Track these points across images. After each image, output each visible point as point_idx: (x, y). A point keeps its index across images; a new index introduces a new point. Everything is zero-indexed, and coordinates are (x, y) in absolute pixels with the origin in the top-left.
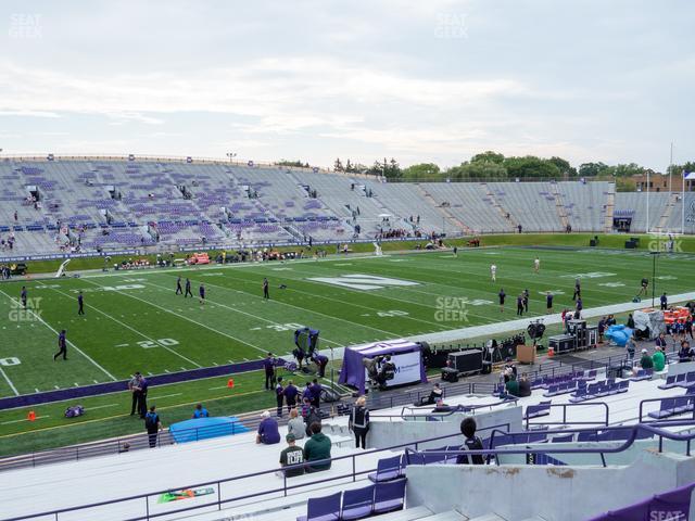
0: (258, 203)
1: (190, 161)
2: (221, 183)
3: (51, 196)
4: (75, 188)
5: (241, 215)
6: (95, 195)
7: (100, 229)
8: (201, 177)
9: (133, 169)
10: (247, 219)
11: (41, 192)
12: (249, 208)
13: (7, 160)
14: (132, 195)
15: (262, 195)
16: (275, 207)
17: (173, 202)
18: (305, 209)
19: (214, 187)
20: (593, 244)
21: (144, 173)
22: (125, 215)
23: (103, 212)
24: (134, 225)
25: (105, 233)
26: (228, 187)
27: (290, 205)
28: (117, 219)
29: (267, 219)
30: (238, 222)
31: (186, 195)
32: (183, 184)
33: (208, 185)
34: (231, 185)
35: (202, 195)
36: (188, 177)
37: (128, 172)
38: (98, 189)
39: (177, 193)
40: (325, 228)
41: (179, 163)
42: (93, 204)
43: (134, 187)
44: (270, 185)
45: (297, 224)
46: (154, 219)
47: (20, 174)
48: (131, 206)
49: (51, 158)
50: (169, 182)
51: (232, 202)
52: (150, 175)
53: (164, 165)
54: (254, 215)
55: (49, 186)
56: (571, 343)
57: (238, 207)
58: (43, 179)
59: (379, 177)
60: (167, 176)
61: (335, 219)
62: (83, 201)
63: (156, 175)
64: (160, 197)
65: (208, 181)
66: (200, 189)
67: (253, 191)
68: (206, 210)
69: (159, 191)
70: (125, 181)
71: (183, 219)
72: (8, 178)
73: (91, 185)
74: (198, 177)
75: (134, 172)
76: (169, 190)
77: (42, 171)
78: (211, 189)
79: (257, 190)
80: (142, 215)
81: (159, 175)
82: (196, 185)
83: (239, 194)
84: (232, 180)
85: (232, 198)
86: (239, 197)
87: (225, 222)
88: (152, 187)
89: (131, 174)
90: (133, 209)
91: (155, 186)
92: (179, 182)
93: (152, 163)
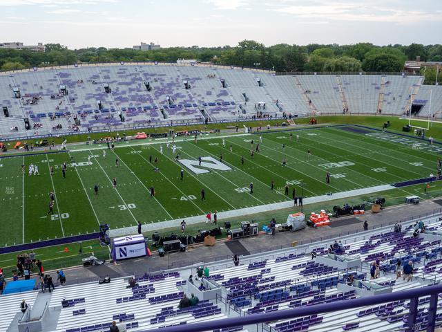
0: (190, 93)
2: (172, 78)
3: (72, 92)
4: (87, 86)
5: (177, 102)
6: (97, 90)
7: (94, 114)
8: (161, 75)
9: (122, 71)
10: (180, 106)
11: (68, 89)
12: (183, 97)
14: (117, 89)
15: (194, 87)
16: (199, 95)
17: (140, 93)
18: (218, 96)
19: (167, 81)
20: (386, 126)
21: (128, 73)
22: (111, 103)
23: (99, 102)
24: (113, 111)
25: (96, 117)
26: (175, 82)
27: (209, 93)
28: (106, 106)
29: (192, 104)
30: (174, 107)
31: (148, 88)
32: (149, 81)
33: (163, 81)
34: (177, 80)
35: (158, 88)
36: (153, 75)
37: (119, 73)
38: (99, 86)
39: (143, 87)
40: (225, 110)
41: (150, 65)
42: (94, 96)
43: (120, 84)
44: (201, 79)
45: (209, 107)
46: (126, 105)
47: (58, 78)
48: (115, 97)
49: (76, 66)
50: (140, 79)
51: (175, 92)
52: (131, 75)
54: (185, 101)
55: (72, 85)
56: (241, 234)
57: (178, 95)
58: (70, 80)
59: (271, 72)
60: (141, 75)
61: (233, 104)
62: (89, 94)
64: (133, 90)
65: (163, 78)
66: (158, 84)
67: (189, 84)
68: (158, 99)
69: (134, 86)
70: (116, 79)
71: (143, 105)
72: (51, 80)
73: (96, 83)
74: (159, 75)
75: (122, 73)
76: (140, 85)
77: (70, 75)
78: (165, 83)
79: (192, 83)
80: (120, 103)
81: (135, 75)
82: (156, 81)
83: (180, 86)
84: (179, 76)
85: (175, 90)
86: (179, 88)
87: (165, 107)
88: (130, 83)
89: (120, 75)
90: (116, 99)
91: (132, 82)
92: (147, 79)
93: (134, 66)
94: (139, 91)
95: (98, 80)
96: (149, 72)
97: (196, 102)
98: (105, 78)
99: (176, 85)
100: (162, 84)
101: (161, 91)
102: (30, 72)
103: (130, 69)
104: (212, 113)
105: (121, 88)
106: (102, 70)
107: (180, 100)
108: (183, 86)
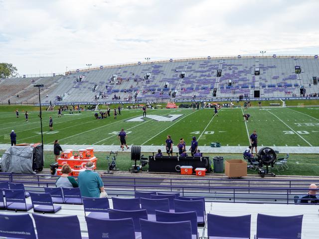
0: (256, 78)
1: (239, 57)
6: (173, 76)
8: (238, 65)
10: (237, 87)
13: (152, 63)
15: (264, 73)
17: (207, 78)
18: (284, 80)
19: (241, 68)
22: (176, 84)
23: (167, 83)
26: (248, 69)
27: (275, 78)
28: (170, 87)
29: (250, 86)
31: (219, 75)
34: (251, 68)
35: (227, 75)
36: (231, 65)
39: (216, 73)
40: (282, 90)
41: (234, 59)
42: (168, 80)
43: (197, 72)
45: (266, 88)
46: (189, 86)
49: (171, 61)
50: (216, 69)
51: (240, 77)
52: (211, 66)
53: (224, 60)
57: (243, 80)
58: (159, 70)
60: (220, 65)
61: (296, 85)
62: (165, 79)
63: (213, 65)
64: (204, 76)
66: (231, 72)
68: (221, 82)
69: (207, 73)
73: (177, 72)
74: (236, 65)
75: (204, 65)
76: (213, 72)
77: (162, 67)
78: (236, 71)
79: (264, 70)
80: (183, 85)
81: (216, 65)
82: (231, 69)
83: (250, 73)
84: (254, 66)
85: (243, 75)
86: (248, 74)
87: (222, 88)
88: (206, 71)
89: (202, 66)
90: (183, 82)
91: (208, 71)
92: (223, 68)
93: (219, 60)
94: (209, 76)
95: (180, 70)
96: (229, 63)
97: (257, 84)
98: (188, 68)
99: (246, 72)
100: (234, 71)
101: (228, 76)
102: (135, 65)
103: (214, 62)
104: (265, 92)
105: (195, 74)
106: (189, 63)
107: (241, 83)
108: (253, 72)
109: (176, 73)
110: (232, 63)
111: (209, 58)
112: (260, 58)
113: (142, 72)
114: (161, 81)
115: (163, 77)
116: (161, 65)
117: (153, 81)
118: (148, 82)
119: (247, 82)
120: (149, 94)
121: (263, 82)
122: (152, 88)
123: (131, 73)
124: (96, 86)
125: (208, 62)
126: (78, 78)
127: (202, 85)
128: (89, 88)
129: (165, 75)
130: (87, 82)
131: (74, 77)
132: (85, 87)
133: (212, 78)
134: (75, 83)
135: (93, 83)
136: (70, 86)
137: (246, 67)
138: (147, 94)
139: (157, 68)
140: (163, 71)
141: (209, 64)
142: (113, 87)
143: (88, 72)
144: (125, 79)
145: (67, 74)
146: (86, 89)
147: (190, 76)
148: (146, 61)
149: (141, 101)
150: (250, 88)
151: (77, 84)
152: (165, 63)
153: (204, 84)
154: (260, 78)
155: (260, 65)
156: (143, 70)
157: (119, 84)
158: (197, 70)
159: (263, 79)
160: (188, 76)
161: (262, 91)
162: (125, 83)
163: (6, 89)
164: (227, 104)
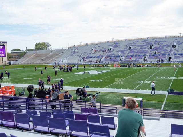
1: (166, 37)
6: (125, 49)
8: (164, 42)
10: (159, 55)
13: (115, 41)
15: (178, 46)
17: (144, 50)
19: (165, 44)
26: (169, 44)
28: (120, 55)
31: (151, 48)
41: (163, 38)
46: (132, 54)
49: (126, 40)
51: (163, 49)
52: (148, 42)
53: (156, 39)
55: (116, 47)
57: (165, 50)
66: (158, 46)
68: (151, 52)
69: (144, 47)
75: (144, 42)
76: (148, 46)
77: (120, 43)
78: (162, 45)
79: (179, 44)
80: (128, 54)
81: (151, 42)
82: (159, 44)
84: (174, 42)
85: (165, 48)
86: (168, 47)
87: (150, 55)
88: (144, 46)
89: (143, 42)
90: (129, 52)
91: (145, 45)
92: (154, 44)
93: (153, 39)
94: (145, 48)
95: (130, 45)
96: (159, 41)
97: (172, 53)
98: (134, 44)
99: (167, 46)
100: (160, 45)
101: (156, 48)
102: (105, 43)
103: (150, 40)
104: (175, 58)
105: (137, 47)
106: (136, 41)
107: (163, 52)
108: (172, 46)
109: (127, 47)
110: (161, 41)
111: (148, 38)
112: (178, 37)
113: (108, 47)
114: (117, 52)
115: (119, 49)
116: (120, 42)
117: (112, 52)
118: (110, 52)
119: (167, 52)
120: (108, 59)
121: (176, 52)
122: (111, 55)
123: (102, 47)
124: (81, 54)
125: (147, 40)
126: (74, 50)
127: (139, 54)
128: (78, 56)
129: (120, 48)
130: (78, 52)
131: (72, 49)
132: (76, 55)
133: (146, 49)
134: (72, 53)
135: (81, 53)
136: (69, 55)
137: (168, 43)
138: (107, 59)
139: (116, 44)
140: (119, 46)
141: (147, 41)
142: (90, 55)
143: (80, 47)
144: (97, 50)
145: (69, 48)
146: (76, 56)
147: (134, 49)
148: (111, 40)
149: (102, 62)
150: (167, 55)
151: (72, 54)
152: (122, 41)
153: (141, 53)
154: (175, 49)
155: (177, 41)
156: (109, 45)
157: (94, 53)
158: (139, 45)
159: (176, 50)
160: (132, 49)
161: (173, 57)
162: (98, 52)
163: (38, 56)
164: (147, 65)
